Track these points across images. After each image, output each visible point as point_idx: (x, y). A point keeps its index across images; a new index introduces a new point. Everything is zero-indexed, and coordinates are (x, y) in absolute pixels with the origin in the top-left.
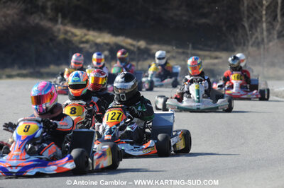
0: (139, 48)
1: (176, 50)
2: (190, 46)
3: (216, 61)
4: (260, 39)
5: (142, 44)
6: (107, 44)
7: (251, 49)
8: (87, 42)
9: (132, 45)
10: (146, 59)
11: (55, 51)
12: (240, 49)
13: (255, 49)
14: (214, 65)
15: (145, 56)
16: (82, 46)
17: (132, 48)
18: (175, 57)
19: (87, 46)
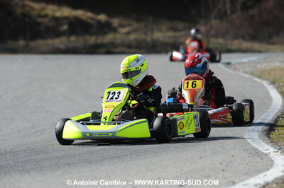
0: (99, 22)
1: (135, 25)
2: (151, 19)
3: (177, 34)
4: (223, 11)
5: (102, 17)
6: (66, 18)
7: (215, 22)
8: (45, 16)
9: (92, 18)
10: (105, 33)
11: (13, 25)
12: (202, 22)
14: (175, 37)
15: (106, 30)
16: (40, 20)
17: (92, 22)
18: (136, 30)
19: (46, 20)
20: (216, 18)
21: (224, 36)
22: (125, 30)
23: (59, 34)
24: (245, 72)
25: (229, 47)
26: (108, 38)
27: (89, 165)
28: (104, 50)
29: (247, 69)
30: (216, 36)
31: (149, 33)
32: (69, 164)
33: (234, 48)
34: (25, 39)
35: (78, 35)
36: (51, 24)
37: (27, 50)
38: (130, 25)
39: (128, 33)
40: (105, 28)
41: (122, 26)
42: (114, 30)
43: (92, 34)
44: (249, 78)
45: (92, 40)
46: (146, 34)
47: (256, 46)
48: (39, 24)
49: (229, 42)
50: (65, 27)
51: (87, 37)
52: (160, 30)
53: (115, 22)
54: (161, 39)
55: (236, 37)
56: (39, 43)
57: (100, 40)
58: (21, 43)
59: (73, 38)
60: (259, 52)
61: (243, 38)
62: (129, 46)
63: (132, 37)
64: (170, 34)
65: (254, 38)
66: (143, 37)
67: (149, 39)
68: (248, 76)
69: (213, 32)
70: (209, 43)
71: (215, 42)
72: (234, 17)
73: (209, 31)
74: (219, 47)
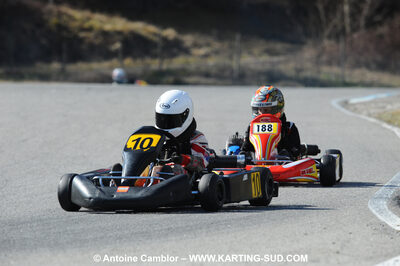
0: (165, 39)
1: (217, 45)
2: (238, 37)
3: (275, 59)
4: (339, 28)
5: (170, 33)
6: (119, 33)
7: (327, 43)
8: (90, 29)
9: (155, 34)
10: (173, 56)
11: (44, 41)
12: (310, 42)
13: (333, 42)
14: (273, 64)
15: (175, 50)
16: (82, 35)
17: (156, 39)
18: (217, 53)
19: (90, 35)
20: (329, 37)
21: (339, 64)
22: (202, 51)
23: (109, 55)
24: (370, 115)
25: (348, 80)
26: (178, 62)
27: (149, 241)
28: (171, 79)
29: (372, 111)
30: (329, 63)
31: (235, 57)
32: (120, 238)
33: (355, 80)
34: (60, 60)
35: (135, 58)
36: (98, 41)
37: (64, 77)
38: (208, 45)
39: (206, 56)
40: (173, 48)
41: (196, 45)
42: (186, 51)
43: (154, 56)
44: (374, 124)
45: (155, 64)
46: (231, 57)
47: (385, 78)
48: (81, 41)
49: (347, 72)
50: (118, 46)
51: (148, 60)
52: (250, 53)
53: (188, 39)
54: (252, 66)
55: (357, 65)
56: (81, 67)
57: (166, 65)
58: (56, 66)
59: (128, 61)
61: (368, 66)
62: (207, 75)
63: (211, 62)
64: (265, 58)
66: (227, 62)
67: (234, 64)
68: (372, 120)
69: (324, 58)
70: (319, 72)
71: (328, 72)
72: (355, 36)
73: (319, 56)
74: (333, 79)
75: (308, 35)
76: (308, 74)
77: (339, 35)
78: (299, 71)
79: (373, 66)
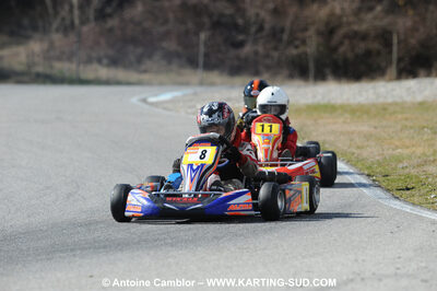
20: (57, 30)
21: (70, 58)
25: (83, 76)
30: (59, 59)
47: (120, 74)
49: (81, 67)
55: (89, 61)
60: (129, 83)
61: (99, 61)
65: (114, 62)
70: (51, 67)
71: (61, 67)
72: (85, 29)
73: (48, 51)
74: (67, 74)
75: (35, 28)
76: (40, 69)
77: (68, 28)
78: (30, 65)
79: (105, 61)
